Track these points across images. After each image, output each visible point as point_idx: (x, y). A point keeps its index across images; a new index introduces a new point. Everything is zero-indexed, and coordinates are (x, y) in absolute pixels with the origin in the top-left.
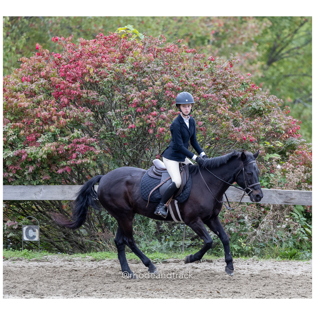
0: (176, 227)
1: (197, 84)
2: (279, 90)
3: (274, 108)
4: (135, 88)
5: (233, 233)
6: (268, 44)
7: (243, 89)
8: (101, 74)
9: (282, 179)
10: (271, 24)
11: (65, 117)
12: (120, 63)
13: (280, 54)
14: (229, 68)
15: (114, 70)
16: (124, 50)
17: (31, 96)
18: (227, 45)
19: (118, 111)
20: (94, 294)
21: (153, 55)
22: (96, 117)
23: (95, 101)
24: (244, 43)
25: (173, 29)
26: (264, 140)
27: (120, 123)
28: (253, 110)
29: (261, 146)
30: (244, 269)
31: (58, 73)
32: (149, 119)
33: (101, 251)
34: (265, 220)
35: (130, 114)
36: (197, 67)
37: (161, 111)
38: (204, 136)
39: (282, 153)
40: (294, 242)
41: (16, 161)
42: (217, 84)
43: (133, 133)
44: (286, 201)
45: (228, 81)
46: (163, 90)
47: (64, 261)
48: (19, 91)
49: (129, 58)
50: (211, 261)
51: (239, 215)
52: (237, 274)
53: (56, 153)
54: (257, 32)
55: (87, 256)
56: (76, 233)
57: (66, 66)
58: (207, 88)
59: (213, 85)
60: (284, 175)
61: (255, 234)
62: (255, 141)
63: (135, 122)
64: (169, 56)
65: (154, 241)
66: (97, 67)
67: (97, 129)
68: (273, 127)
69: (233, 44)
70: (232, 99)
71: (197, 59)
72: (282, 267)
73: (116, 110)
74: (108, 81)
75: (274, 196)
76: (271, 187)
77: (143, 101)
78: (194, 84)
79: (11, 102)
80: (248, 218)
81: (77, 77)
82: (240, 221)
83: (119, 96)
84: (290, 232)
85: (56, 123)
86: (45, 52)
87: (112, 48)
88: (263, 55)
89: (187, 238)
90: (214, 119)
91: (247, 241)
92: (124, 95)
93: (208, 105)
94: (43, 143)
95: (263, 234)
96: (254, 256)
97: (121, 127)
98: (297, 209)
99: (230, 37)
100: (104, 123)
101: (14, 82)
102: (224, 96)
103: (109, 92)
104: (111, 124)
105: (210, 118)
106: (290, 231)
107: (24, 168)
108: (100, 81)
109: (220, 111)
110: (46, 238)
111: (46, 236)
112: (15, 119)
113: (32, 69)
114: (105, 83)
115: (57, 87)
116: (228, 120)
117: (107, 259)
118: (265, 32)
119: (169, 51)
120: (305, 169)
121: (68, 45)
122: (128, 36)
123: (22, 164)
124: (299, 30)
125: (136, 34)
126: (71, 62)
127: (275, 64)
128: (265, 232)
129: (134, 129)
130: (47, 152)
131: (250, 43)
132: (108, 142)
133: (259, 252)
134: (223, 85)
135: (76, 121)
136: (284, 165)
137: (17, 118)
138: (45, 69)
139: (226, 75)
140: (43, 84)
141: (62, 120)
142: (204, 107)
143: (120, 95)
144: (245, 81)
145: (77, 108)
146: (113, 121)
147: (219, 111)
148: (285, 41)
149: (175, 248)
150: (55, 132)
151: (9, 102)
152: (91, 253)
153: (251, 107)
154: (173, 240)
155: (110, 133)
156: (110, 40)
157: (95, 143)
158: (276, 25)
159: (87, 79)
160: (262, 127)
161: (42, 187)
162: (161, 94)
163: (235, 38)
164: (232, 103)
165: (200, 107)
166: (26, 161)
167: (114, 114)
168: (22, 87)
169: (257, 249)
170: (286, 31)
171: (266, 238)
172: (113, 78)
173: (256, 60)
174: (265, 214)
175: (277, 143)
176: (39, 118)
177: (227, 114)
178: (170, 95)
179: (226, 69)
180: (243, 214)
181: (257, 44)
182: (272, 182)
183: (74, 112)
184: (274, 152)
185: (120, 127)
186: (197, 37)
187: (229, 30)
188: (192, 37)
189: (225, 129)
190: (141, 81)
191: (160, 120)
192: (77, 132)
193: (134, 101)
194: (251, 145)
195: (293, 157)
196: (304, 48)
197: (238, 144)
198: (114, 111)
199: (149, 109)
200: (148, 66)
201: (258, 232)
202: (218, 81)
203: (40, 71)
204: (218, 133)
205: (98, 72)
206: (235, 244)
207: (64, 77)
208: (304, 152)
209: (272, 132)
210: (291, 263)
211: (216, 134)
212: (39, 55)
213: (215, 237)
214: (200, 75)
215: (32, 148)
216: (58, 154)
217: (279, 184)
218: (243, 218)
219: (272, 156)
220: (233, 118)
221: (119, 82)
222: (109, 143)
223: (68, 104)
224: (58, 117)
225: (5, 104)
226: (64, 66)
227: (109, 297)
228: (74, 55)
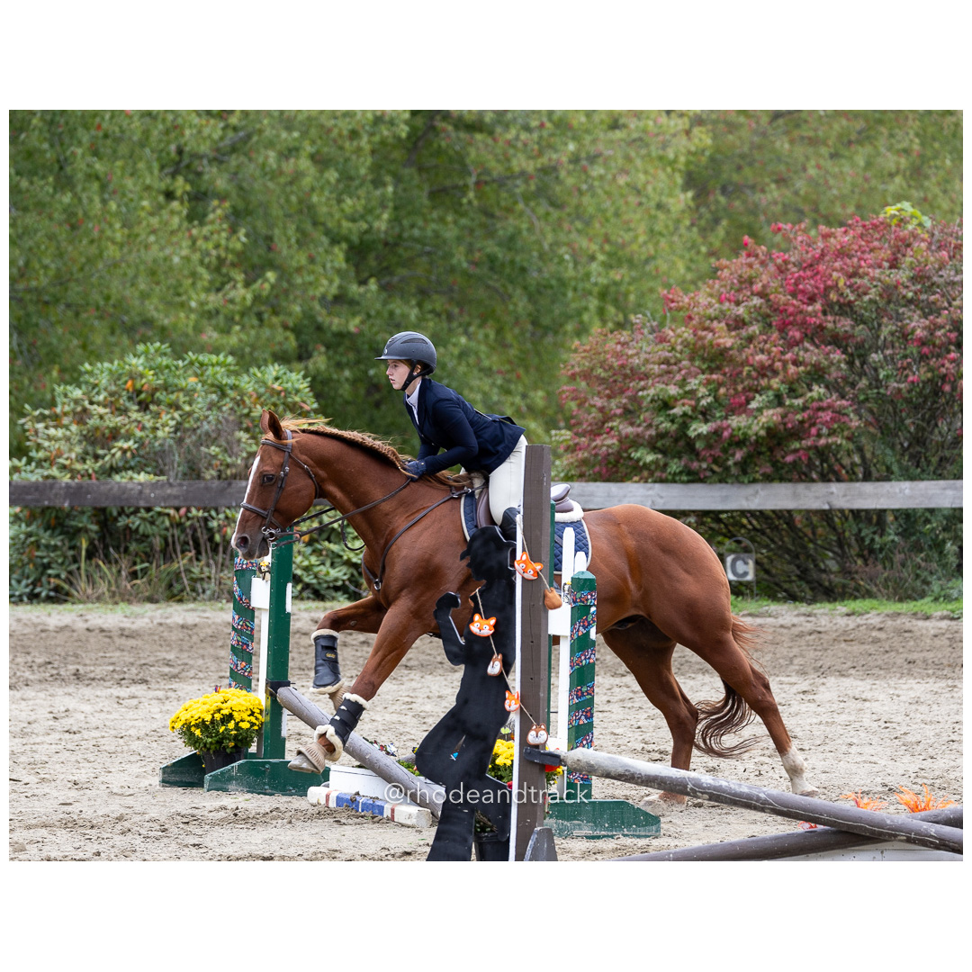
4: (918, 312)
8: (859, 287)
11: (796, 363)
12: (891, 269)
15: (880, 280)
16: (898, 247)
17: (736, 328)
19: (888, 352)
20: (852, 672)
22: (850, 363)
23: (848, 336)
27: (893, 373)
31: (783, 288)
32: (943, 365)
33: (863, 597)
35: (911, 358)
41: (712, 441)
43: (916, 392)
47: (798, 615)
48: (716, 318)
49: (907, 259)
53: (782, 427)
55: (838, 608)
56: (819, 566)
57: (797, 274)
63: (919, 372)
65: (954, 580)
66: (851, 276)
67: (853, 385)
73: (885, 351)
74: (871, 301)
77: (932, 334)
79: (702, 338)
81: (816, 294)
83: (890, 327)
85: (782, 374)
86: (759, 251)
87: (876, 244)
92: (899, 324)
94: (760, 410)
97: (895, 381)
100: (865, 374)
101: (707, 303)
103: (873, 320)
104: (878, 375)
107: (727, 453)
108: (856, 300)
110: (766, 577)
111: (767, 572)
112: (709, 367)
113: (738, 281)
114: (865, 305)
115: (781, 312)
117: (874, 612)
121: (800, 239)
122: (902, 222)
123: (724, 446)
125: (916, 218)
126: (805, 268)
129: (918, 384)
130: (766, 425)
132: (872, 408)
135: (816, 371)
137: (713, 365)
138: (761, 281)
140: (758, 305)
141: (792, 369)
143: (892, 325)
145: (818, 348)
146: (881, 370)
150: (779, 390)
151: (698, 338)
152: (846, 602)
156: (872, 228)
157: (850, 409)
159: (834, 297)
161: (758, 487)
166: (729, 442)
167: (882, 359)
168: (722, 312)
172: (880, 295)
176: (752, 366)
183: (812, 354)
185: (892, 380)
190: (927, 299)
192: (818, 390)
193: (917, 335)
198: (883, 353)
199: (943, 349)
200: (940, 273)
203: (751, 283)
205: (853, 285)
207: (794, 294)
212: (749, 255)
215: (740, 419)
216: (785, 429)
221: (889, 302)
222: (875, 409)
223: (801, 341)
224: (785, 363)
225: (693, 341)
226: (792, 274)
227: (878, 677)
228: (809, 255)
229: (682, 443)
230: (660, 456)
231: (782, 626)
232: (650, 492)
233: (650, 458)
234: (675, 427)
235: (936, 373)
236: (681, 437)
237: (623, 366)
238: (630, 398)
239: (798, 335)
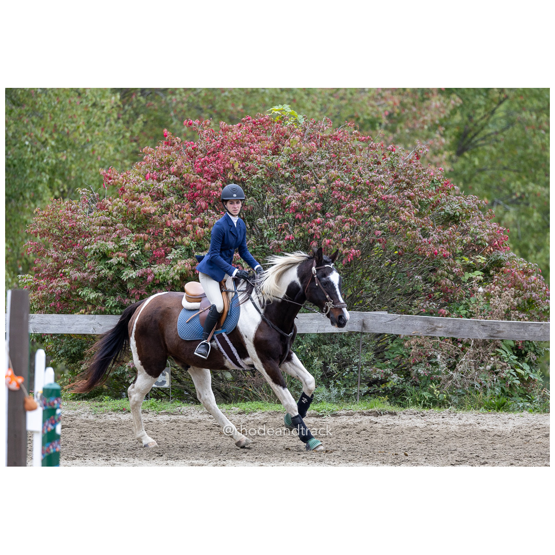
0: (348, 369)
1: (373, 182)
2: (472, 188)
3: (473, 212)
4: (293, 187)
5: (422, 375)
6: (458, 128)
7: (434, 188)
8: (249, 169)
9: (485, 306)
10: (461, 101)
11: (203, 225)
12: (273, 155)
13: (473, 141)
14: (414, 161)
15: (265, 164)
16: (278, 138)
17: (157, 199)
18: (403, 129)
19: (270, 217)
20: (244, 456)
21: (316, 144)
24: (426, 127)
25: (334, 108)
26: (462, 254)
27: (274, 233)
28: (446, 215)
29: (458, 262)
30: (438, 424)
31: (193, 169)
32: (312, 228)
33: (251, 400)
34: (464, 359)
35: (287, 222)
36: (373, 160)
37: (327, 218)
38: (384, 250)
39: (486, 271)
40: (502, 388)
41: (139, 283)
42: (400, 182)
43: (291, 247)
44: (492, 335)
45: (413, 178)
46: (330, 189)
47: (202, 414)
48: (143, 191)
49: (285, 148)
50: (395, 414)
51: (429, 353)
52: (429, 430)
53: (191, 273)
54: (443, 112)
55: (233, 408)
56: (218, 377)
57: (203, 159)
58: (386, 188)
59: (394, 183)
60: (488, 300)
61: (451, 378)
62: (450, 256)
63: (293, 232)
64: (337, 145)
66: (243, 161)
68: (473, 238)
69: (412, 129)
70: (420, 201)
71: (374, 149)
72: (488, 421)
73: (268, 216)
74: (258, 178)
75: (476, 328)
76: (471, 316)
77: (303, 204)
78: (369, 183)
79: (132, 206)
80: (441, 357)
81: (218, 174)
82: (431, 361)
83: (272, 198)
84: (497, 375)
85: (192, 233)
86: (175, 141)
88: (450, 142)
89: (362, 383)
90: (397, 228)
91: (440, 387)
92: (279, 196)
93: (387, 209)
94: (175, 260)
95: (462, 377)
96: (451, 407)
97: (276, 239)
98: (506, 345)
99: (408, 119)
100: (253, 234)
101: (136, 180)
102: (409, 198)
103: (260, 193)
104: (263, 235)
105: (391, 227)
106: (497, 373)
107: (151, 292)
108: (247, 178)
109: (404, 216)
110: (178, 384)
111: (179, 381)
112: (137, 228)
113: (159, 164)
114: (254, 182)
115: (192, 187)
116: (414, 228)
117: (259, 411)
118: (453, 112)
119: (336, 139)
120: (515, 292)
121: (205, 132)
122: (283, 119)
123: (148, 287)
124: (497, 110)
125: (294, 117)
126: (209, 154)
127: (466, 154)
128: (463, 376)
129: (292, 241)
130: (180, 271)
131: (434, 127)
132: (258, 259)
133: (456, 401)
134: (408, 183)
136: (488, 288)
137: (140, 226)
138: (176, 164)
139: (411, 169)
140: (174, 182)
141: (199, 229)
142: (383, 212)
143: (274, 197)
144: (435, 178)
145: (218, 214)
146: (265, 230)
147: (402, 217)
148: (479, 124)
149: (348, 397)
150: (190, 245)
151: (129, 207)
152: (238, 404)
153: (443, 212)
154: (345, 386)
155: (261, 246)
156: (260, 124)
158: (467, 102)
159: (230, 176)
160: (458, 238)
162: (327, 195)
163: (414, 121)
164: (419, 206)
165: (377, 212)
166: (153, 284)
167: (267, 222)
168: (146, 186)
169: (454, 397)
170: (481, 111)
171: (465, 383)
172: (265, 174)
173: (442, 148)
174: (464, 352)
175: (478, 259)
176: (169, 227)
177: (413, 221)
178: (339, 197)
179: (410, 163)
180: (435, 351)
181: (443, 129)
182: (472, 309)
183: (214, 218)
184: (475, 270)
185: (274, 238)
186: (364, 120)
187: (407, 111)
188: (358, 119)
189: (411, 241)
190: (300, 178)
191: (326, 230)
193: (292, 205)
194: (445, 262)
195: (499, 278)
196: (505, 133)
197: (427, 261)
198: (266, 218)
199: (312, 215)
200: (310, 158)
201: (455, 375)
202: (401, 177)
203: (169, 165)
204: (402, 246)
205: (245, 167)
206: (425, 391)
207: (201, 173)
208: (513, 270)
209: (472, 245)
210: (498, 416)
211: (399, 248)
212: (167, 143)
213: (398, 381)
214: (377, 170)
215: (161, 267)
217: (481, 312)
218: (436, 357)
219: (471, 275)
220: (421, 227)
222: (261, 259)
223: (206, 208)
224: (194, 225)
225: (125, 209)
226: (200, 158)
227: (264, 460)
228: (213, 145)
229: (117, 285)
230: (100, 294)
231: (191, 422)
232: (92, 321)
233: (93, 295)
234: (111, 273)
235: (306, 233)
236: (116, 280)
237: (73, 227)
238: (78, 251)
239: (204, 204)
